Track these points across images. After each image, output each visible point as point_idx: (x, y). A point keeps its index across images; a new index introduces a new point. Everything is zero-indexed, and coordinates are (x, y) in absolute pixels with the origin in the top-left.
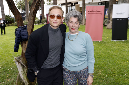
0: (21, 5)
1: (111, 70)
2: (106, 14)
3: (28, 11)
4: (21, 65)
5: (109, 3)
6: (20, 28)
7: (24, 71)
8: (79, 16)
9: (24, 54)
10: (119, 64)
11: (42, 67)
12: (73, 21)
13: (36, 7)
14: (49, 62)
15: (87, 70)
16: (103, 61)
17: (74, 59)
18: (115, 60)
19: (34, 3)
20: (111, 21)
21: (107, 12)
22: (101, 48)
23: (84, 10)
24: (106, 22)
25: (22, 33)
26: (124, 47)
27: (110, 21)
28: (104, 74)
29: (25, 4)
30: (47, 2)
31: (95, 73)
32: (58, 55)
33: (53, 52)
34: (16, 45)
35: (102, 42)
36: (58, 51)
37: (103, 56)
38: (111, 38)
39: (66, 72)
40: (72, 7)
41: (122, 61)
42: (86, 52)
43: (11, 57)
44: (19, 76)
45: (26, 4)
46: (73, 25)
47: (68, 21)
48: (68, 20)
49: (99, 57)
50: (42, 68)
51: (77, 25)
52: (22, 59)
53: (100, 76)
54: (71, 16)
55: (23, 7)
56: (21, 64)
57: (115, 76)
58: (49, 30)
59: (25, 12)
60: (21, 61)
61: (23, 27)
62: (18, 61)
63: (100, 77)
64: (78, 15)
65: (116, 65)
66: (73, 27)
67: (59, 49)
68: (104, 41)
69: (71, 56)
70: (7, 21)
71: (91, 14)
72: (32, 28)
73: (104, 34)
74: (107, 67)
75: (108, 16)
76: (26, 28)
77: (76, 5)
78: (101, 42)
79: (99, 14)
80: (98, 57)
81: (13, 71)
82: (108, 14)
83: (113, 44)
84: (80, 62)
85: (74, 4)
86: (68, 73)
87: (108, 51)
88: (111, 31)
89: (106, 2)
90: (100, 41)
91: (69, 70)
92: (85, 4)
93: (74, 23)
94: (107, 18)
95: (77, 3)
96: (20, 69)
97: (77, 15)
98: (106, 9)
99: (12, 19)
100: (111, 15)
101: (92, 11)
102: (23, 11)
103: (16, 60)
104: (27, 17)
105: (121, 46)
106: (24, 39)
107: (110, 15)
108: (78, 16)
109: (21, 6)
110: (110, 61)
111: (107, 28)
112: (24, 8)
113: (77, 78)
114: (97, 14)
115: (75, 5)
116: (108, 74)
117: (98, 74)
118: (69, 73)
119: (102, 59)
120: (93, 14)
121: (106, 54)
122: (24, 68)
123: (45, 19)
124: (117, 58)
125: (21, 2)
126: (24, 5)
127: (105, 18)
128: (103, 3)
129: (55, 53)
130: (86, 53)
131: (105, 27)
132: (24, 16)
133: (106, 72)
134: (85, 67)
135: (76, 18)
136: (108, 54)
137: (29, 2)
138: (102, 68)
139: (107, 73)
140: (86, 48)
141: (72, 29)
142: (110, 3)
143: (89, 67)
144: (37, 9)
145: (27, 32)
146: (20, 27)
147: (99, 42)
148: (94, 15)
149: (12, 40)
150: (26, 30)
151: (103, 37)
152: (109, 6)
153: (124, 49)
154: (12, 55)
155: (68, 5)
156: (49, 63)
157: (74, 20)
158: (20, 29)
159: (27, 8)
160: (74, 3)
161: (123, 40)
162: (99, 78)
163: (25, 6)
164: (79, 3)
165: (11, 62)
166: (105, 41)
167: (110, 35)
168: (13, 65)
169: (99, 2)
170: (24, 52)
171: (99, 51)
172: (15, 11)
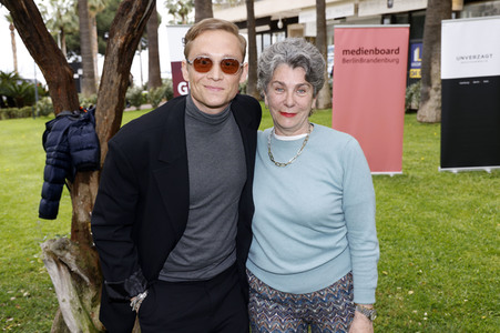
0: (61, 29)
1: (446, 293)
2: (413, 65)
3: (90, 53)
4: (69, 275)
5: (424, 17)
6: (65, 119)
7: (81, 299)
8: (312, 61)
9: (81, 228)
10: (477, 266)
11: (163, 276)
12: (287, 82)
13: (131, 29)
14: (192, 254)
15: (347, 286)
16: (410, 256)
17: (291, 241)
18: (458, 248)
19: (123, 15)
20: (436, 90)
21: (416, 53)
22: (399, 200)
23: (323, 46)
24: (414, 97)
25: (74, 139)
26: (493, 197)
27: (432, 92)
28: (414, 308)
29: (81, 25)
30: (171, 15)
31: (380, 306)
32: (229, 224)
33: (206, 210)
34: (49, 189)
35: (401, 176)
36: (226, 208)
37: (408, 234)
38: (439, 161)
39: (262, 297)
40: (274, 37)
41: (487, 254)
42: (343, 213)
43: (24, 246)
44: (62, 324)
45: (84, 24)
46: (287, 97)
47: (267, 82)
48: (265, 80)
49: (391, 237)
50: (160, 278)
51: (304, 100)
52: (74, 248)
53: (401, 317)
54: (278, 62)
55: (70, 37)
56: (69, 269)
57: (460, 315)
58: (186, 119)
59: (80, 59)
60: (68, 256)
61: (77, 117)
62: (55, 256)
63: (399, 322)
64: (307, 56)
65: (462, 269)
66: (287, 105)
67: (232, 198)
68: (411, 173)
69: (280, 231)
70: (5, 98)
71: (355, 61)
72: (113, 116)
73: (408, 145)
74: (426, 281)
75: (422, 73)
76: (89, 119)
77: (291, 27)
78: (397, 176)
79: (386, 60)
80: (386, 240)
81: (34, 305)
82: (420, 64)
83: (449, 184)
84: (317, 255)
85: (280, 25)
86: (268, 299)
87: (428, 215)
88: (437, 132)
89: (414, 14)
90: (391, 174)
91: (271, 289)
92: (328, 23)
93: (291, 91)
94: (418, 79)
95: (295, 20)
96: (65, 293)
97: (301, 58)
98: (413, 41)
99: (24, 88)
100: (434, 67)
101: (360, 51)
102: (71, 55)
103: (50, 253)
104: (88, 80)
105: (479, 193)
106: (82, 163)
107: (430, 68)
108: (308, 60)
109: (62, 35)
110: (437, 253)
111: (421, 122)
112: (73, 41)
113: (308, 323)
114: (377, 60)
115: (284, 29)
116: (433, 306)
117: (389, 311)
118: (275, 301)
119: (405, 247)
120: (362, 60)
121: (419, 225)
122: (80, 286)
123: (165, 88)
124: (465, 241)
125: (60, 17)
126: (74, 29)
127: (410, 81)
128: (401, 18)
129: (216, 218)
130: (340, 217)
131: (413, 116)
132: (76, 76)
133: (424, 299)
134: (341, 277)
135: (300, 69)
136: (430, 226)
137: (97, 17)
138: (407, 284)
139: (430, 304)
140: (341, 194)
141: (285, 114)
142: (428, 16)
143: (354, 277)
144: (134, 39)
145: (96, 136)
146: (66, 116)
147: (388, 176)
148: (365, 64)
149: (27, 176)
150: (90, 127)
151: (404, 158)
152: (426, 31)
153: (492, 203)
154: (29, 238)
155: (258, 29)
156: (193, 259)
157: (293, 77)
158: (66, 123)
159: (89, 42)
160: (283, 20)
161: (488, 169)
162: (398, 326)
163: (80, 33)
164: (301, 21)
165: (25, 267)
166: (416, 174)
167: (435, 147)
168: (32, 280)
169: (384, 16)
170: (83, 218)
171: (391, 213)
172: (44, 48)
